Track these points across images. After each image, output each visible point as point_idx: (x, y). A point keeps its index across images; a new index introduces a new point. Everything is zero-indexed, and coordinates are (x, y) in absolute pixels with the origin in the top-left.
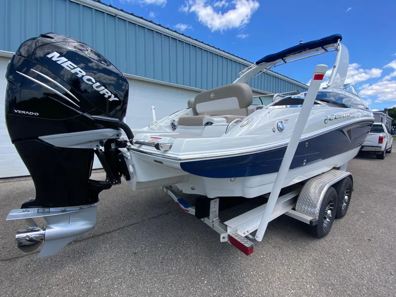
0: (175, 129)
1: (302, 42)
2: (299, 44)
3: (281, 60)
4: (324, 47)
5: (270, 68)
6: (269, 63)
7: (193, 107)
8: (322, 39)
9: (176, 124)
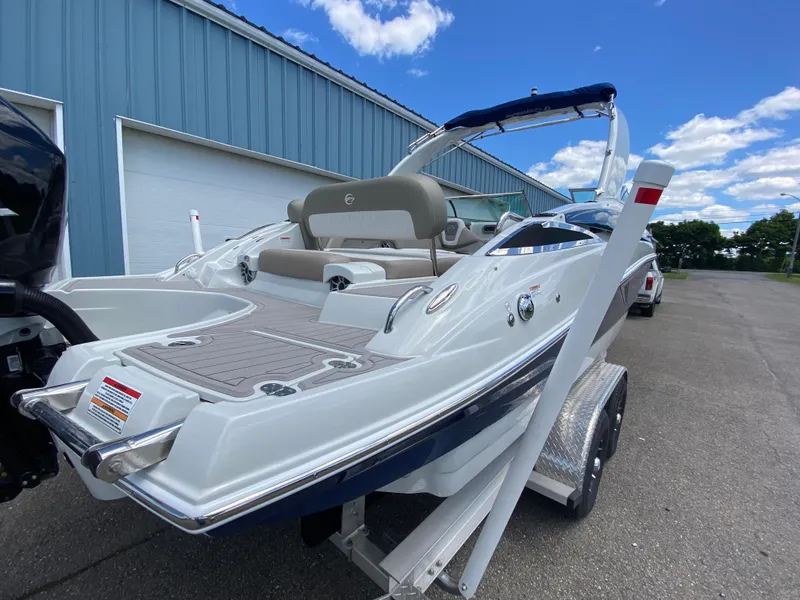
0: (250, 280)
1: (535, 92)
2: (529, 95)
3: (494, 124)
4: (579, 107)
5: (472, 139)
6: (470, 130)
7: (300, 220)
8: (576, 90)
9: (252, 267)
